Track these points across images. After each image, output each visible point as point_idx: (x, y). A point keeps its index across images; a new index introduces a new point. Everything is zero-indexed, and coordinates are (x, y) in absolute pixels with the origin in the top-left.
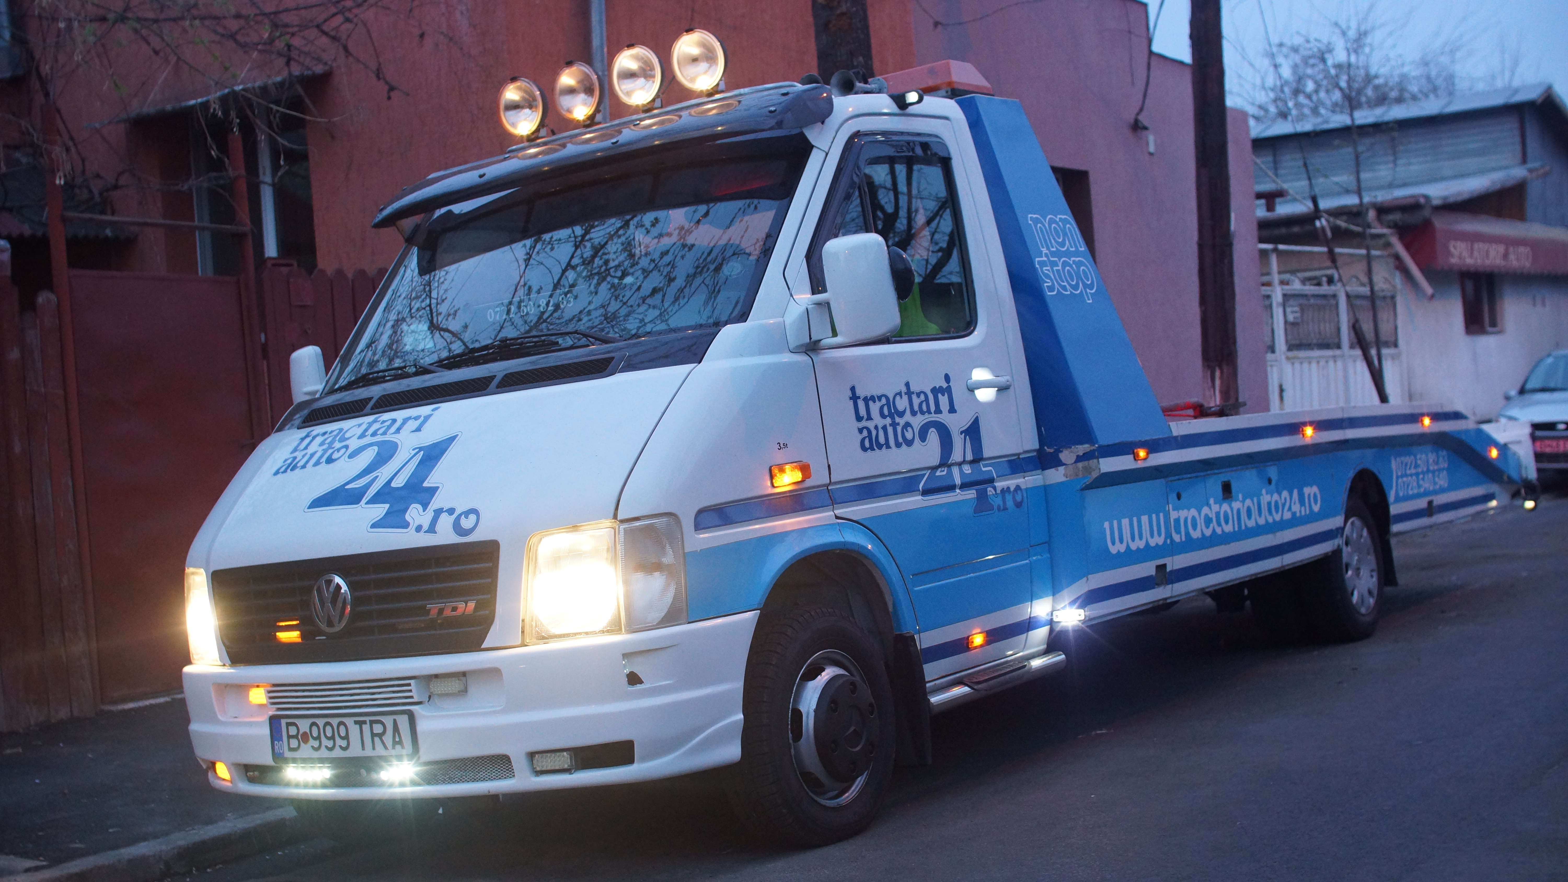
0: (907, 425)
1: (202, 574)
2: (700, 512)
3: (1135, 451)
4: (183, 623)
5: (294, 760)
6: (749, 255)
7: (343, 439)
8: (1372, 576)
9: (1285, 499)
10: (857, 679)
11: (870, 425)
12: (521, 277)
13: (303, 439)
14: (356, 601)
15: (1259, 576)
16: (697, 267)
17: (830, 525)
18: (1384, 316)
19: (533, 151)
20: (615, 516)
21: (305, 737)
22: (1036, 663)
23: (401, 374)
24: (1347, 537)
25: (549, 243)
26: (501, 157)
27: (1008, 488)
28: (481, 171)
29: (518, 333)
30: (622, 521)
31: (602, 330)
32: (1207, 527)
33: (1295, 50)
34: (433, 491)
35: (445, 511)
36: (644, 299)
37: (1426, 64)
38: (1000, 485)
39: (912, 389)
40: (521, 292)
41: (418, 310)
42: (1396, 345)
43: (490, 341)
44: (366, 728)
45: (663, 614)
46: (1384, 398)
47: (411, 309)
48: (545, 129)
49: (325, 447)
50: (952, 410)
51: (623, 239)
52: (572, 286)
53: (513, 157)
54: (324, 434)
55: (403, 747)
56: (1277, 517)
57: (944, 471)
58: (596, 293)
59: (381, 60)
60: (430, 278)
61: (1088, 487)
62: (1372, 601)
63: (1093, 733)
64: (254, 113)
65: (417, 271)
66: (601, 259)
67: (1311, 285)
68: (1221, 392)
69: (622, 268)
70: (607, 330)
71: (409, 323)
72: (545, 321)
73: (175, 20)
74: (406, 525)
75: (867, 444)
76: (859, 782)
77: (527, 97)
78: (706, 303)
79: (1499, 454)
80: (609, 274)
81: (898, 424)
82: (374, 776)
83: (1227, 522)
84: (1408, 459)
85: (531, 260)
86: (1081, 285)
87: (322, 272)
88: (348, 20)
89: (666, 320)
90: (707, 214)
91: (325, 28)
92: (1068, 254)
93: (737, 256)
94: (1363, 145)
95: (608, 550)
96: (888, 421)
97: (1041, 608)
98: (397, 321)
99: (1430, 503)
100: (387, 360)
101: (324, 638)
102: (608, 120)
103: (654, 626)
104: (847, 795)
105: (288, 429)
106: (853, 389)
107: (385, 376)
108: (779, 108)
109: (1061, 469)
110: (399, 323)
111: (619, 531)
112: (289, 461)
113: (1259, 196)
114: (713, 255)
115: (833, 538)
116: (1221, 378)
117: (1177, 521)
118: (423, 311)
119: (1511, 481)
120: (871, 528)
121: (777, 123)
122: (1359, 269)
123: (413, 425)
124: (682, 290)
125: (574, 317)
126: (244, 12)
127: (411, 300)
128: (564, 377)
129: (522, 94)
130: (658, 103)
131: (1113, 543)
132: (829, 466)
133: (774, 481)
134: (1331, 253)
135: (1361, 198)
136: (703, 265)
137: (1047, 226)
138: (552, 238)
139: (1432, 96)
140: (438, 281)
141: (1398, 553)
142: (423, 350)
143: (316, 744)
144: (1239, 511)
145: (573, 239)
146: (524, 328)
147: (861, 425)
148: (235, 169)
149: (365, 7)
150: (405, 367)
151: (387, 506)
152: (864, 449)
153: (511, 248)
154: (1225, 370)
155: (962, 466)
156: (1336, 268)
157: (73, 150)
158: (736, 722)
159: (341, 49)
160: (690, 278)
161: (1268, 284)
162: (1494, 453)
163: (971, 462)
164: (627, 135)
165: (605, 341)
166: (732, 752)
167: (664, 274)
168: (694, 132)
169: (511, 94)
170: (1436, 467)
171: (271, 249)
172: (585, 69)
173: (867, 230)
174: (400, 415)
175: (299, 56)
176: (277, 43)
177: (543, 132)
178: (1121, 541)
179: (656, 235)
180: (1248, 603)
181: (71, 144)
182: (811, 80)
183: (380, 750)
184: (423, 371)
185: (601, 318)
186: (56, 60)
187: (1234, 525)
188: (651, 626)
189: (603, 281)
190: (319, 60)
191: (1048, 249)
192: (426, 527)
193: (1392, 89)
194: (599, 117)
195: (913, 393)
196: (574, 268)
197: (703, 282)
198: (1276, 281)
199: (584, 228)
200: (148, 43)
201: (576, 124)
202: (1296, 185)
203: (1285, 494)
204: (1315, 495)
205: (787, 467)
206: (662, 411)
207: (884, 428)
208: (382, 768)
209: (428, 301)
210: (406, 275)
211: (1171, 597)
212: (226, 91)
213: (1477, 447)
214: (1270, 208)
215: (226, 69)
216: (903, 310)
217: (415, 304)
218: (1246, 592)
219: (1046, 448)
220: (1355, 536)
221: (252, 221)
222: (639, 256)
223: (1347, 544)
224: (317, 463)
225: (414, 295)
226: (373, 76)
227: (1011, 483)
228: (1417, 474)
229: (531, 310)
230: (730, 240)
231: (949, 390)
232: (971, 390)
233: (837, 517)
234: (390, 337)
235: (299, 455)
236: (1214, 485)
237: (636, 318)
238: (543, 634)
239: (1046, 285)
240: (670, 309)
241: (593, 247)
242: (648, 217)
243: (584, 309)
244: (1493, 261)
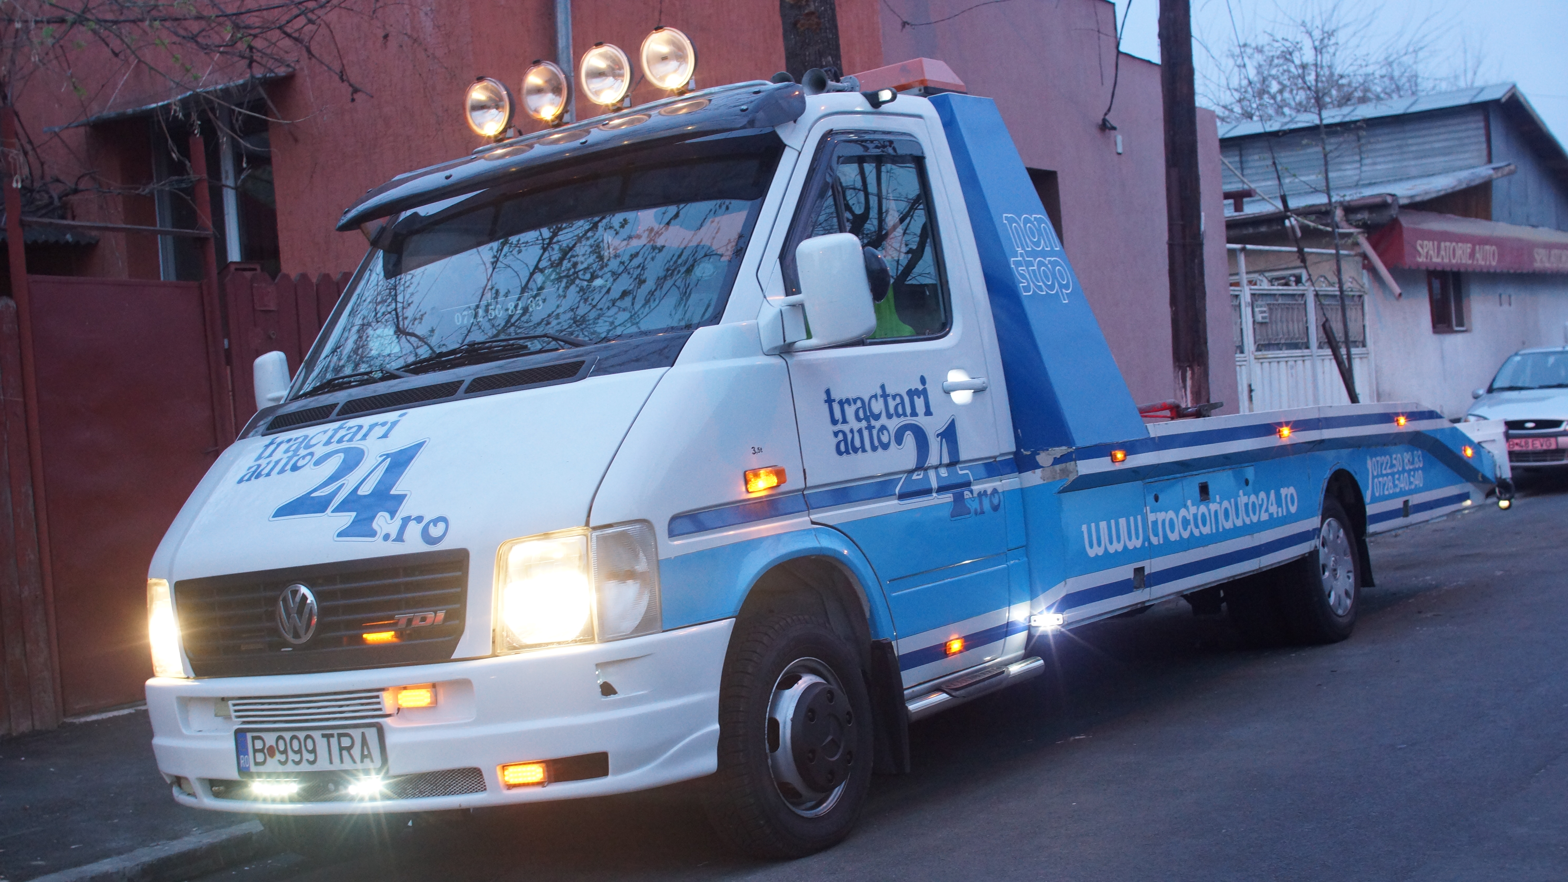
0: (883, 428)
1: (164, 585)
2: (674, 519)
3: (1113, 452)
4: (146, 636)
5: (259, 775)
6: (722, 256)
7: (308, 447)
8: (1349, 577)
9: (1263, 500)
10: (834, 686)
11: (846, 428)
12: (488, 280)
13: (267, 446)
14: (323, 612)
15: (1237, 578)
16: (668, 270)
17: (804, 530)
18: (1352, 314)
19: (500, 151)
20: (587, 524)
21: (271, 752)
22: (1015, 669)
23: (367, 380)
24: (1323, 537)
25: (516, 246)
26: (468, 158)
27: (985, 491)
28: (447, 173)
29: (486, 337)
30: (595, 529)
31: (572, 333)
32: (1185, 529)
33: (1259, 50)
34: (400, 498)
35: (413, 519)
36: (614, 302)
37: (1390, 64)
38: (977, 488)
39: (888, 391)
40: (489, 296)
41: (384, 314)
42: (1364, 346)
43: (456, 346)
44: (334, 740)
45: (638, 622)
46: (1354, 398)
47: (376, 314)
48: (512, 129)
49: (290, 454)
50: (928, 413)
51: (591, 241)
52: (541, 288)
53: (480, 158)
54: (289, 441)
55: (372, 761)
56: (1255, 519)
57: (920, 474)
58: (565, 297)
59: (345, 62)
60: (395, 282)
61: (1065, 490)
62: (1349, 602)
63: (1072, 739)
64: (215, 115)
65: (382, 274)
66: (569, 262)
67: (1279, 285)
68: (1192, 393)
69: (591, 270)
70: (576, 333)
71: (375, 328)
72: (513, 325)
73: (134, 22)
74: (373, 534)
75: (843, 448)
76: (837, 792)
77: (493, 96)
78: (676, 307)
79: (1473, 453)
80: (578, 277)
81: (874, 427)
82: (343, 792)
83: (1204, 525)
84: (1385, 459)
85: (499, 263)
86: (1056, 285)
87: (287, 277)
88: (310, 21)
89: (637, 323)
90: (677, 216)
91: (288, 30)
92: (1043, 254)
93: (709, 257)
94: (1332, 143)
95: (580, 557)
96: (864, 424)
97: (1018, 613)
98: (363, 325)
99: (1406, 503)
100: (353, 365)
101: (290, 649)
102: (575, 121)
103: (628, 635)
104: (825, 805)
105: (253, 436)
106: (828, 392)
107: (351, 382)
108: (751, 106)
109: (1038, 471)
110: (365, 327)
111: (591, 538)
112: (253, 469)
113: (1227, 196)
114: (683, 257)
115: (809, 543)
116: (1192, 378)
117: (1155, 523)
118: (389, 315)
119: (1485, 480)
120: (849, 534)
121: (749, 122)
122: (1327, 269)
123: (379, 431)
124: (653, 292)
125: (543, 320)
126: (205, 13)
127: (377, 304)
128: (535, 382)
129: (488, 94)
130: (627, 102)
131: (1091, 546)
132: (804, 471)
133: (749, 486)
134: (1301, 252)
135: (1330, 197)
136: (673, 268)
137: (1022, 225)
138: (519, 241)
139: (1395, 96)
140: (404, 285)
141: (1374, 553)
142: (389, 355)
143: (283, 758)
144: (1216, 512)
145: (541, 242)
146: (491, 332)
147: (837, 428)
148: (197, 172)
149: (328, 9)
150: (371, 372)
151: (354, 514)
152: (840, 453)
153: (478, 251)
154: (1196, 370)
155: (939, 469)
156: (1306, 267)
157: (31, 153)
158: (712, 732)
159: (304, 50)
160: (661, 281)
161: (1237, 284)
162: (1469, 452)
163: (948, 466)
164: (596, 135)
165: (576, 345)
166: (708, 763)
167: (634, 276)
168: (665, 132)
169: (478, 93)
170: (1411, 467)
171: (234, 254)
172: (553, 68)
173: (841, 230)
174: (366, 421)
175: (262, 57)
176: (239, 45)
177: (510, 133)
178: (1099, 544)
179: (626, 237)
180: (1224, 605)
181: (28, 147)
182: (782, 79)
183: (348, 765)
184: (389, 376)
185: (569, 321)
186: (13, 62)
187: (1211, 527)
188: (625, 635)
189: (571, 284)
190: (281, 61)
191: (1023, 249)
192: (393, 535)
193: (1356, 89)
194: (566, 118)
195: (888, 395)
196: (542, 271)
197: (674, 284)
198: (1245, 282)
199: (552, 230)
200: (107, 45)
201: (546, 125)
202: (1264, 185)
203: (1262, 495)
204: (1292, 495)
205: (762, 472)
206: (634, 415)
207: (860, 431)
208: (349, 782)
209: (393, 306)
210: (372, 279)
211: (1148, 601)
212: (188, 94)
213: (1451, 446)
214: (1238, 208)
215: (188, 71)
216: (878, 310)
217: (381, 308)
218: (1222, 594)
219: (1022, 450)
220: (1331, 536)
221: (214, 224)
222: (608, 258)
223: (1323, 545)
224: (282, 471)
225: (379, 299)
226: (337, 78)
227: (988, 486)
228: (1393, 474)
229: (499, 313)
230: (701, 241)
231: (924, 392)
232: (947, 392)
233: (813, 523)
234: (355, 342)
235: (263, 462)
236: (1191, 485)
237: (606, 321)
238: (514, 644)
239: (1021, 285)
240: (640, 313)
241: (560, 249)
242: (617, 218)
243: (553, 313)
244: (1459, 261)
